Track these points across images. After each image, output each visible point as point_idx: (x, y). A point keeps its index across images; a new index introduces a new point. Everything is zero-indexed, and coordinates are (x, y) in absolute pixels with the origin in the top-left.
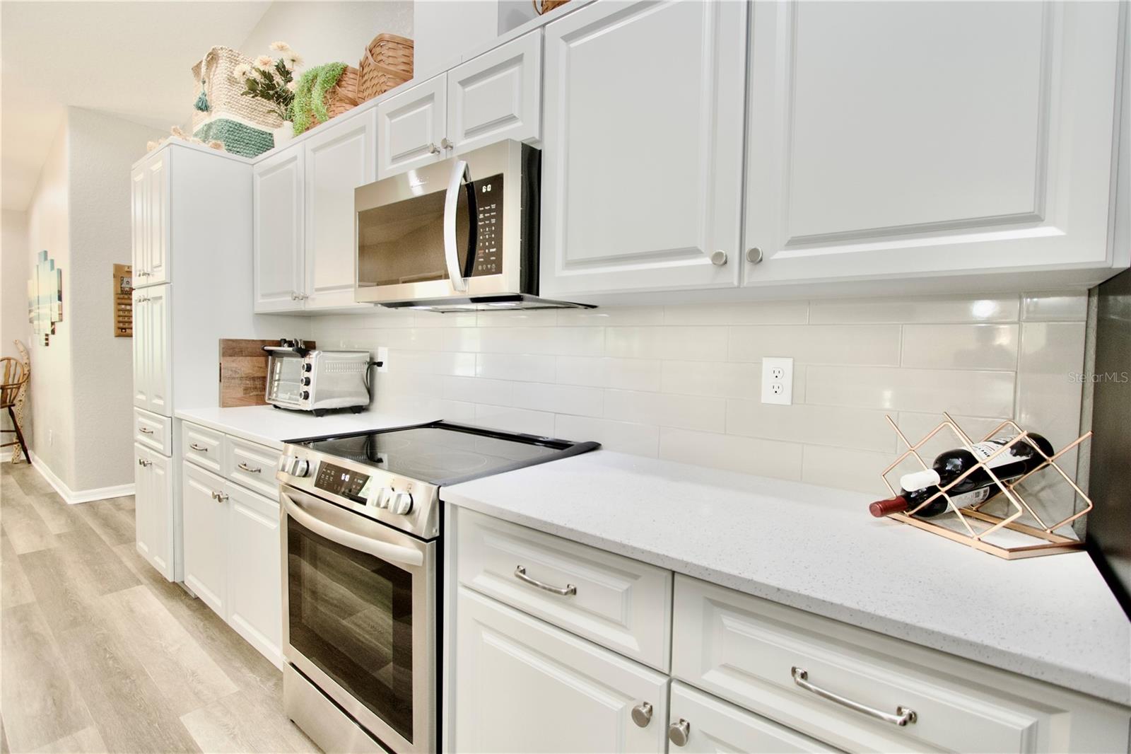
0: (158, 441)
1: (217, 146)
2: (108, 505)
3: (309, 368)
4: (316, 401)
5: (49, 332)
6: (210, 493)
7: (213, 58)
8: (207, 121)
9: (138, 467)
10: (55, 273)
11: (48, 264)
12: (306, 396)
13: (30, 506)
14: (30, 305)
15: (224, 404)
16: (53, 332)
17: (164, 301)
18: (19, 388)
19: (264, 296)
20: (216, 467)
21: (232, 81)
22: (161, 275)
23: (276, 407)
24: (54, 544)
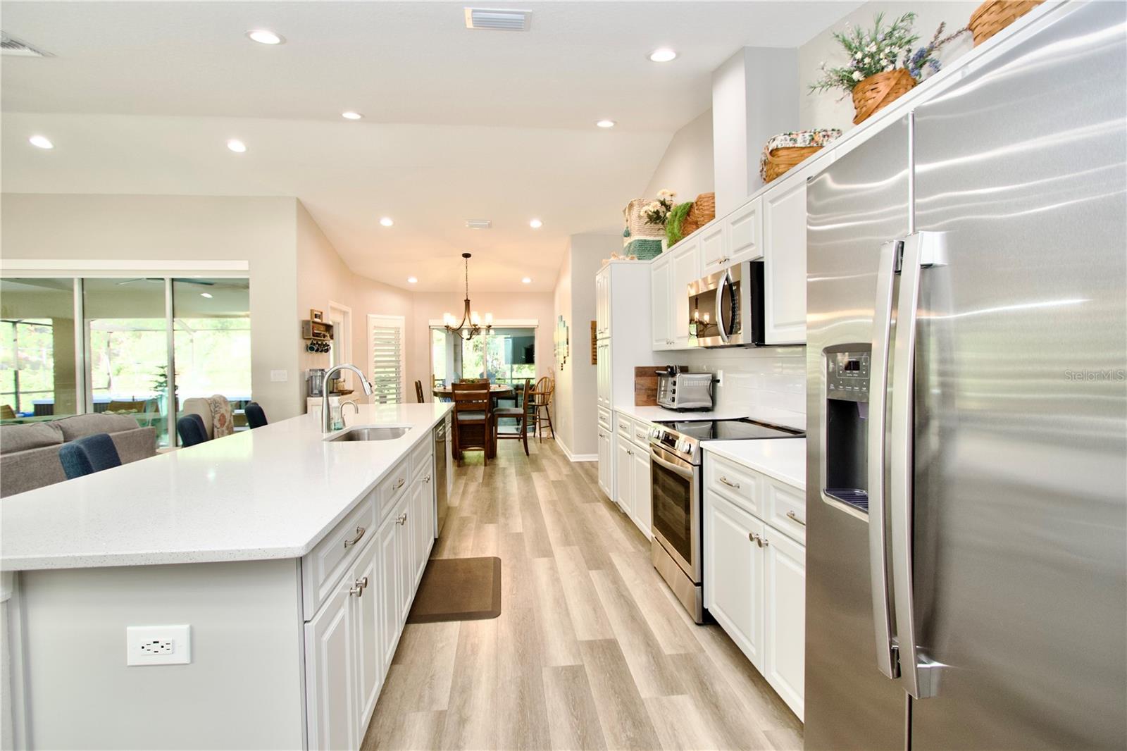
0: (607, 423)
1: (632, 258)
2: (588, 464)
3: (675, 384)
4: (679, 403)
5: (563, 362)
6: (626, 450)
7: (631, 205)
8: (629, 241)
9: (599, 437)
10: (565, 328)
11: (562, 323)
12: (673, 401)
13: (555, 461)
14: (555, 346)
15: (637, 404)
16: (565, 362)
17: (609, 347)
18: (550, 395)
19: (657, 341)
20: (629, 436)
21: (640, 217)
22: (607, 334)
23: (662, 407)
24: (565, 479)
